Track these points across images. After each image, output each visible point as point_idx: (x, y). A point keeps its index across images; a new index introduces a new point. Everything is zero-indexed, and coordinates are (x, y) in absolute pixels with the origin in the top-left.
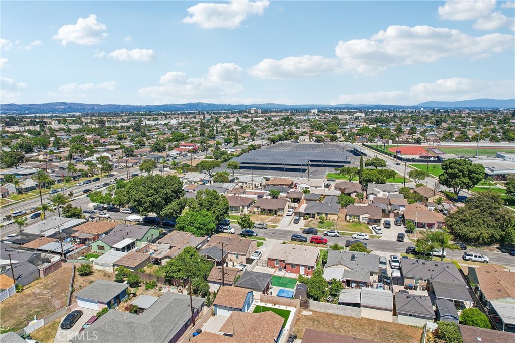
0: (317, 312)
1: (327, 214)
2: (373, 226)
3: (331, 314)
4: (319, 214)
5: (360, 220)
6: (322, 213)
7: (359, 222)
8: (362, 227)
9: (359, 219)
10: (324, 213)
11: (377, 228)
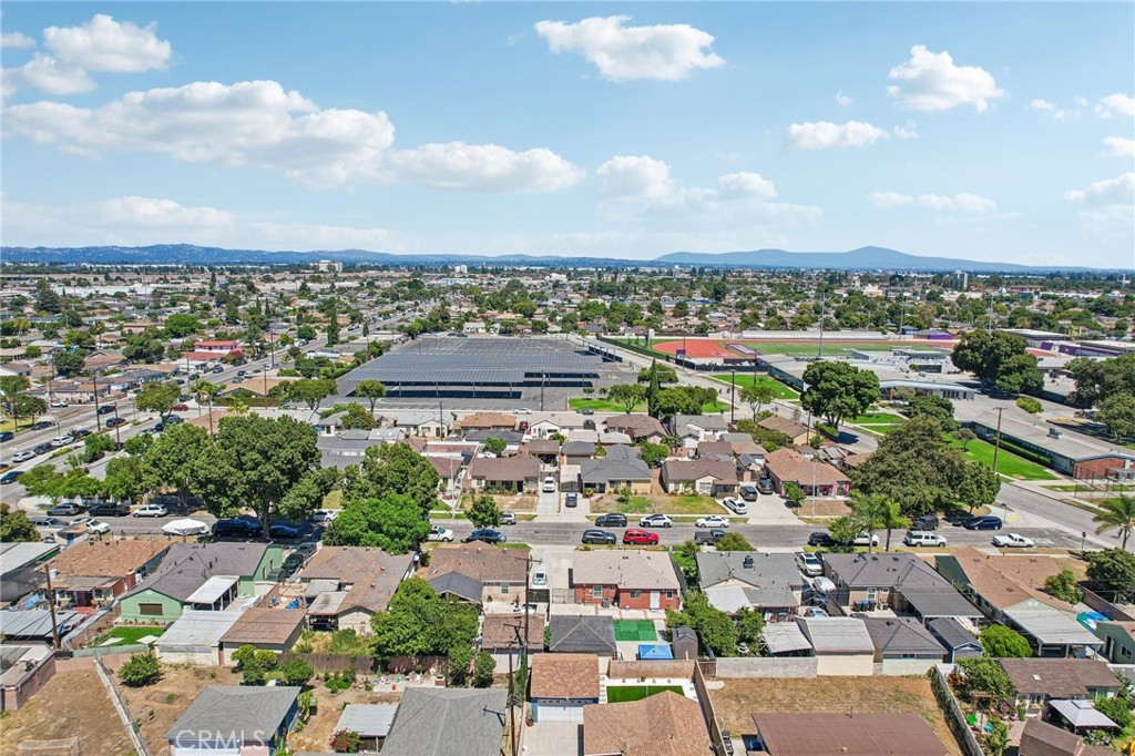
0: (731, 679)
1: (629, 482)
2: (727, 499)
3: (761, 680)
4: (612, 482)
5: (697, 489)
6: (619, 482)
7: (695, 495)
8: (704, 504)
9: (693, 488)
10: (623, 481)
11: (736, 502)
